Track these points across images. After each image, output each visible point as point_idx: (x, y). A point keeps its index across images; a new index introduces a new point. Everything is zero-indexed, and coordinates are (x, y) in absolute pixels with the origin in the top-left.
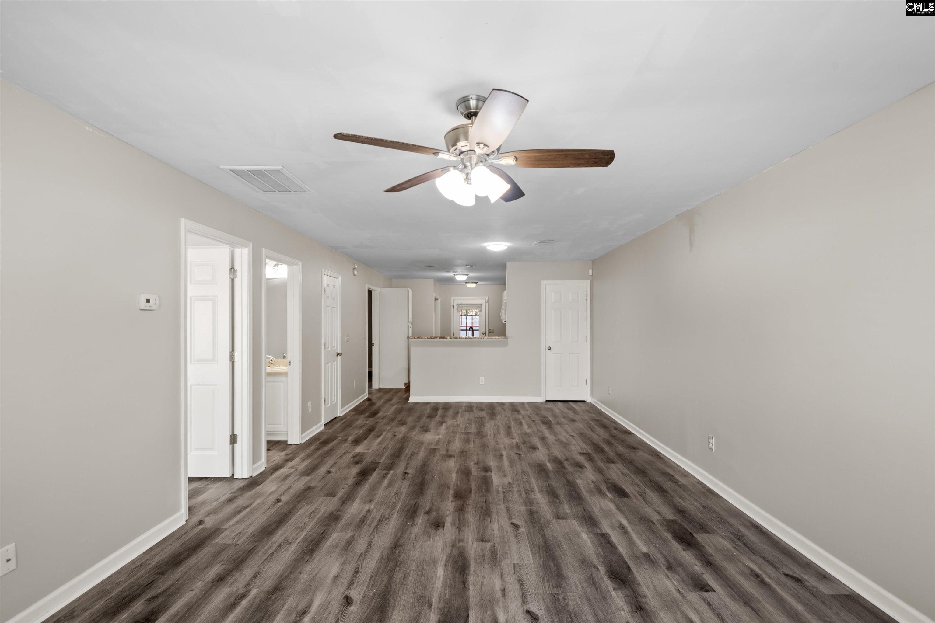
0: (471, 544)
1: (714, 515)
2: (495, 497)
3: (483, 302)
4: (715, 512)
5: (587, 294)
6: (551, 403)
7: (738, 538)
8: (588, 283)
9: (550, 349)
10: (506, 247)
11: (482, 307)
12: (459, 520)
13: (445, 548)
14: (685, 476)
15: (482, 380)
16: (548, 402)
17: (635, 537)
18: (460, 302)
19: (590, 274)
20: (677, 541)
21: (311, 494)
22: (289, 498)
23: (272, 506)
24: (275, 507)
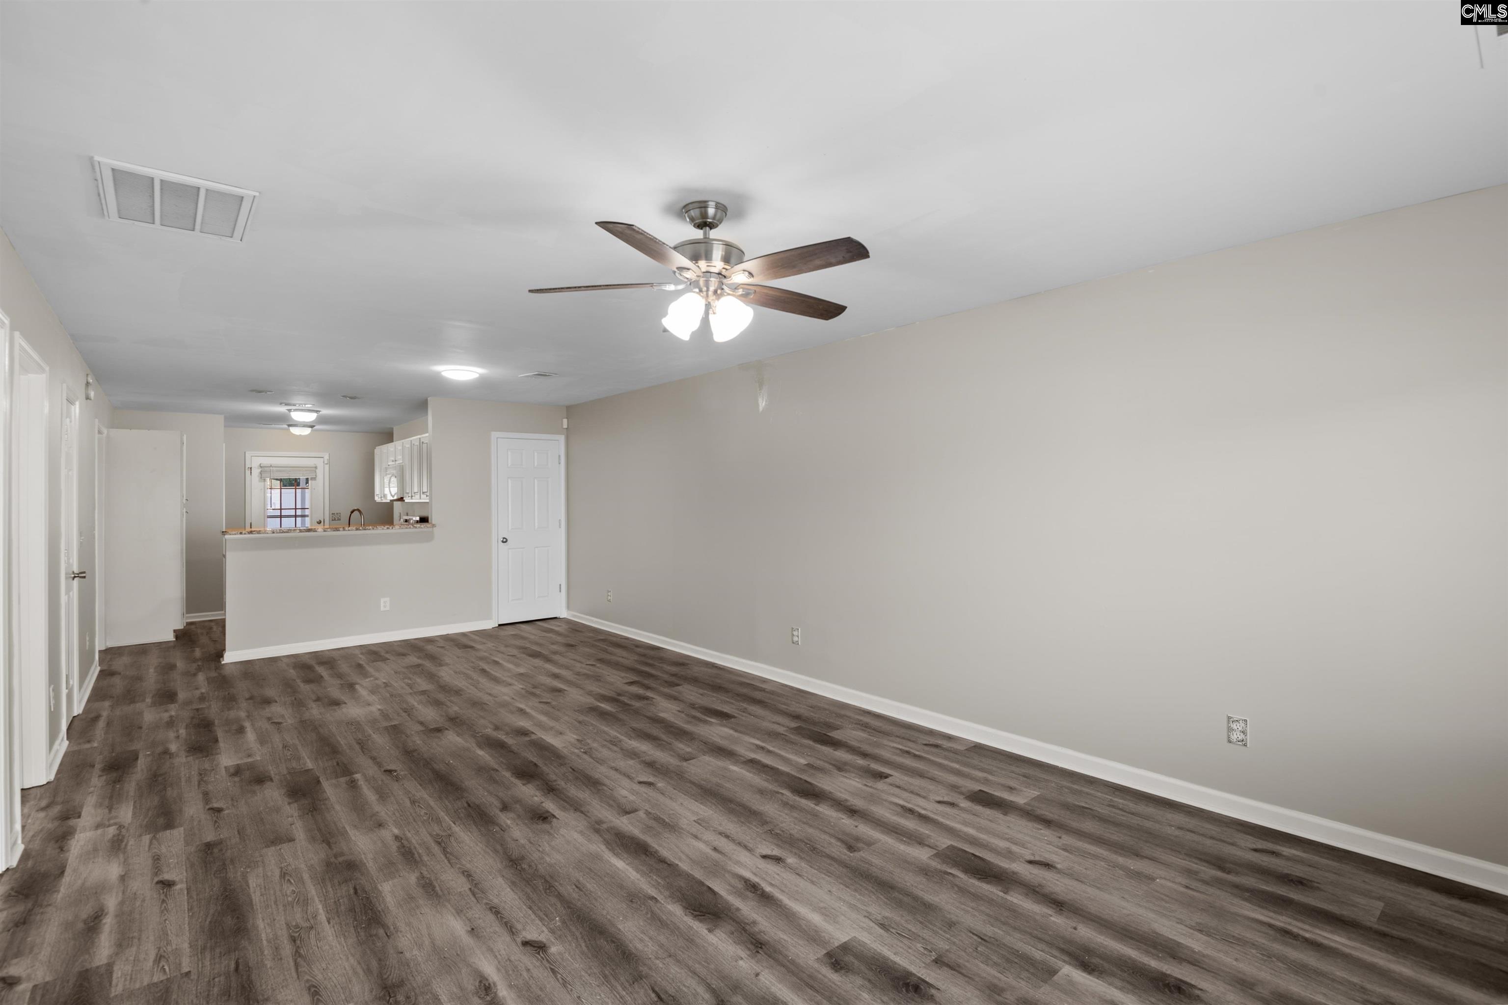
0: (618, 821)
1: (828, 712)
2: (580, 761)
3: (319, 463)
4: (825, 709)
5: (559, 456)
6: (509, 627)
7: (865, 726)
8: (562, 438)
9: (505, 541)
10: (477, 376)
11: (315, 472)
12: (564, 801)
13: (589, 838)
14: (764, 682)
15: (385, 604)
16: (502, 627)
17: (783, 753)
18: (266, 461)
19: (565, 426)
20: (821, 745)
21: (229, 851)
22: (185, 872)
23: (166, 896)
24: (176, 894)
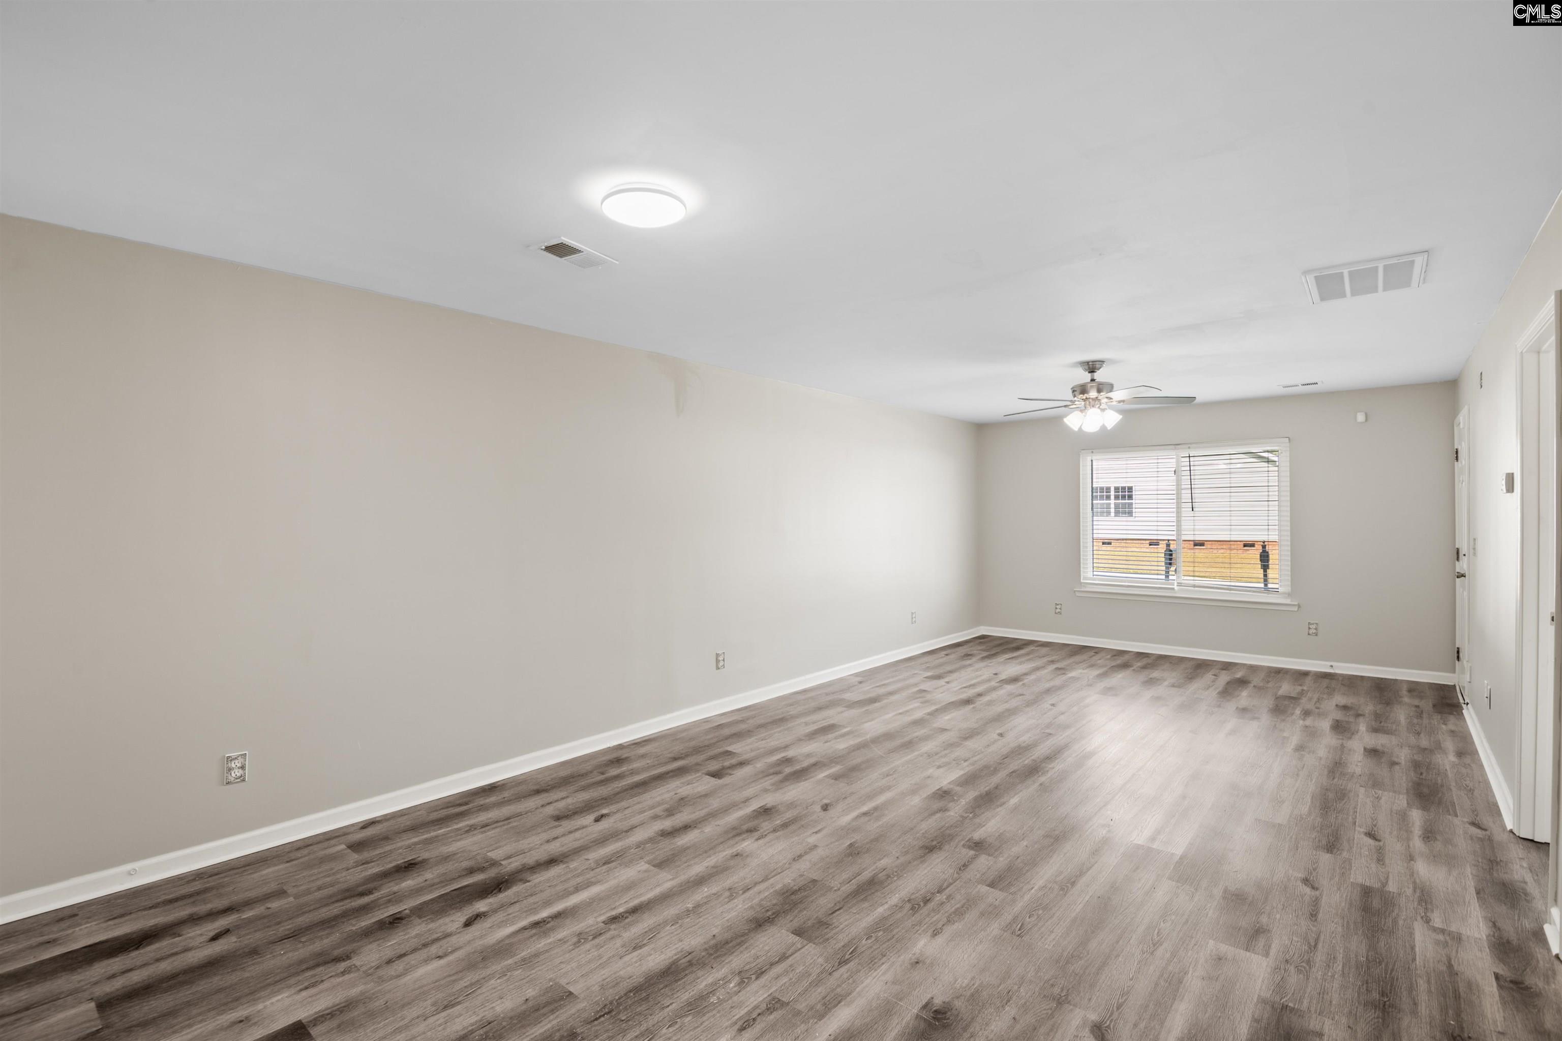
21: (1313, 836)
22: (1356, 838)
23: (1373, 828)
24: (1364, 826)
